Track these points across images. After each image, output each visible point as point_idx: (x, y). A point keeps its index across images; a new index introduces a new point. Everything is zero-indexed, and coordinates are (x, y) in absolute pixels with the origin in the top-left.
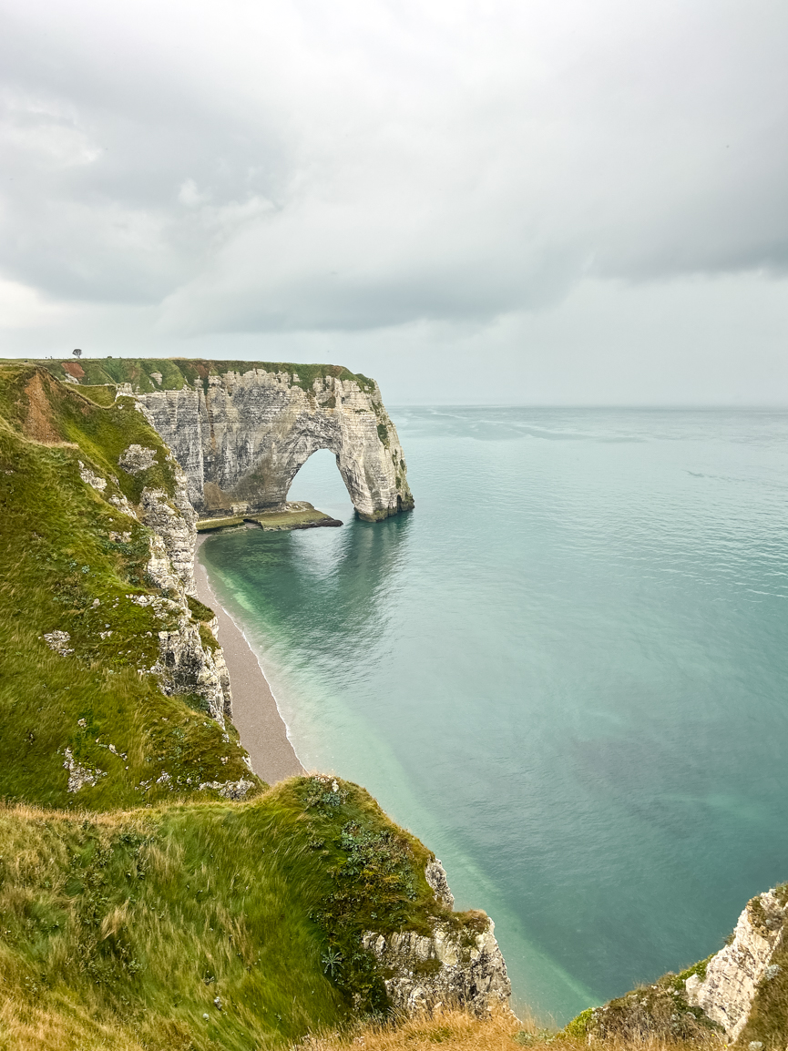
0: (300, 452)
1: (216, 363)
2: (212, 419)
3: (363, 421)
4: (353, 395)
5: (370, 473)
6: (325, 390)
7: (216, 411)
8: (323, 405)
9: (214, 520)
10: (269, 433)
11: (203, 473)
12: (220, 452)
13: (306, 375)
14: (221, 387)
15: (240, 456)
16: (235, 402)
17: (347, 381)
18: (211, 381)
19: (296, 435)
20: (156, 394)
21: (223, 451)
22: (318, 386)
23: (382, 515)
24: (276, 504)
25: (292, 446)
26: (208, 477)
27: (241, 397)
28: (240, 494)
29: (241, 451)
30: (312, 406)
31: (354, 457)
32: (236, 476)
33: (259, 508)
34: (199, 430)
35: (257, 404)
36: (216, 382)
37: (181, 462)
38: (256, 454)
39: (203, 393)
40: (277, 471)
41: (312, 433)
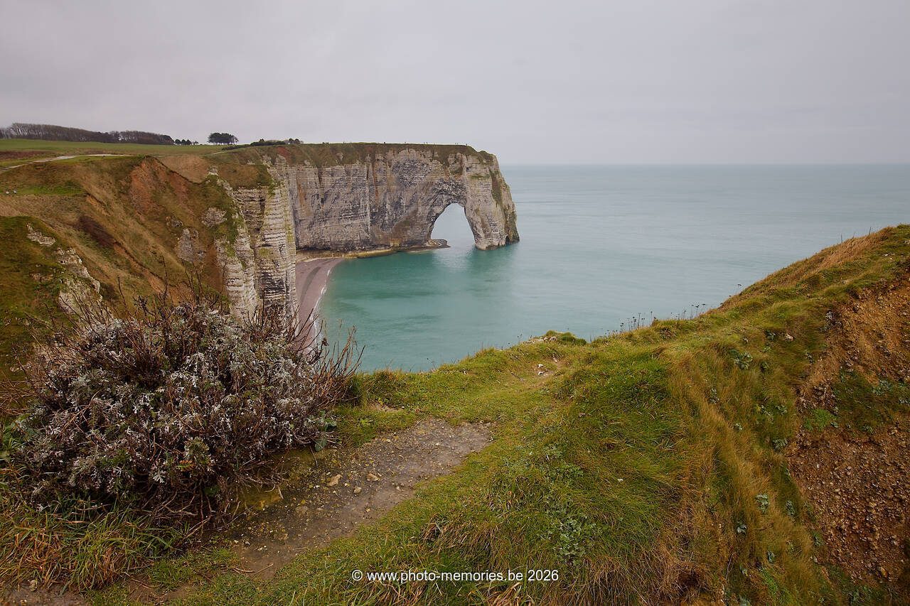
0: (438, 206)
1: (382, 145)
2: (377, 183)
3: (482, 184)
4: (474, 166)
5: (486, 221)
6: (455, 162)
7: (379, 177)
8: (454, 173)
9: (377, 251)
10: (416, 192)
11: (369, 219)
12: (381, 206)
13: (442, 152)
14: (384, 161)
15: (396, 208)
16: (393, 171)
17: (470, 157)
18: (376, 159)
19: (435, 194)
20: (338, 167)
21: (384, 205)
22: (451, 160)
24: (422, 241)
25: (432, 201)
26: (373, 223)
27: (397, 168)
28: (395, 234)
29: (397, 205)
30: (447, 174)
31: (476, 209)
32: (392, 221)
34: (367, 191)
35: (408, 172)
36: (381, 158)
37: (355, 212)
38: (408, 207)
39: (371, 166)
40: (422, 217)
41: (446, 192)
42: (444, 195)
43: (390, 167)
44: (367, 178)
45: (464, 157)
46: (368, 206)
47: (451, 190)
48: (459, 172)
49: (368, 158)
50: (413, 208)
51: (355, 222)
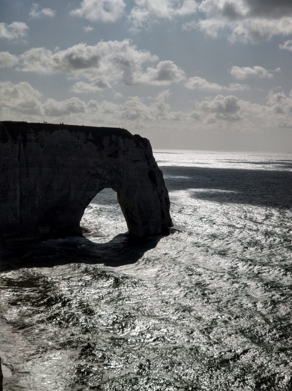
2: (28, 165)
3: (138, 168)
6: (111, 145)
8: (109, 156)
10: (69, 176)
11: (19, 203)
12: (32, 189)
13: (97, 136)
14: (36, 141)
15: (47, 192)
16: (45, 153)
18: (28, 137)
21: (35, 189)
25: (85, 185)
26: (23, 206)
27: (50, 148)
29: (48, 188)
30: (101, 157)
32: (43, 206)
34: (18, 172)
35: (61, 154)
36: (32, 138)
37: (4, 195)
39: (22, 146)
42: (97, 180)
43: (42, 147)
44: (19, 158)
45: (121, 140)
47: (105, 173)
48: (114, 155)
49: (20, 137)
50: (64, 192)
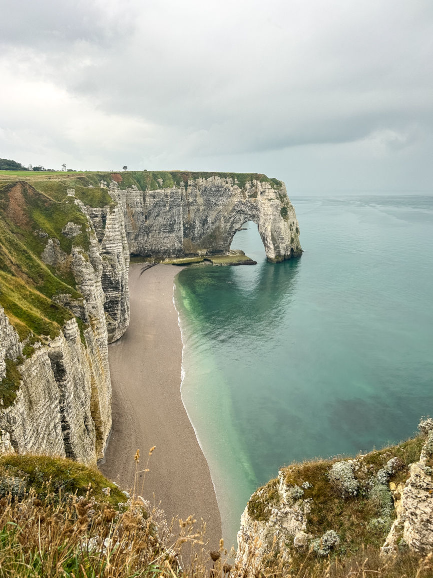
0: (237, 223)
1: (193, 173)
2: (189, 204)
3: (272, 205)
4: (267, 191)
5: (274, 235)
6: (252, 188)
7: (191, 200)
8: (250, 196)
9: (188, 259)
10: (220, 212)
11: (183, 233)
12: (192, 222)
13: (241, 179)
14: (195, 186)
15: (204, 224)
16: (202, 195)
17: (264, 183)
18: (189, 183)
19: (234, 213)
20: (158, 191)
21: (194, 222)
22: (248, 185)
23: (280, 259)
24: (222, 251)
25: (232, 219)
26: (186, 235)
27: (205, 191)
28: (203, 245)
29: (204, 222)
30: (244, 197)
31: (266, 226)
32: (201, 235)
33: (213, 253)
34: (181, 210)
35: (214, 196)
36: (192, 184)
37: (171, 228)
38: (213, 223)
39: (184, 190)
40: (223, 233)
41: (243, 212)
42: (242, 215)
43: (199, 191)
44: (182, 200)
45: (259, 183)
46: (182, 222)
47: (247, 210)
48: (254, 195)
49: (182, 183)
50: (217, 224)
51: (171, 235)
